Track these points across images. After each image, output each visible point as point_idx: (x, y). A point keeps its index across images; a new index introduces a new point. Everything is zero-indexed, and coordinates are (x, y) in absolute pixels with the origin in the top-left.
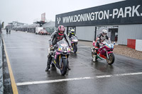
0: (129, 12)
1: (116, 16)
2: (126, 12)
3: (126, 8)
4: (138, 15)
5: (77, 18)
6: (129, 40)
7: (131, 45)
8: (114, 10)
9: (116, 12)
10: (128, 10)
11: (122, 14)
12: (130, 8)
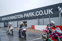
0: (30, 15)
1: (25, 16)
2: (29, 15)
3: (29, 13)
4: (34, 16)
5: (9, 18)
6: (32, 26)
7: (33, 27)
8: (25, 14)
9: (25, 15)
10: (30, 14)
11: (28, 16)
12: (30, 13)
